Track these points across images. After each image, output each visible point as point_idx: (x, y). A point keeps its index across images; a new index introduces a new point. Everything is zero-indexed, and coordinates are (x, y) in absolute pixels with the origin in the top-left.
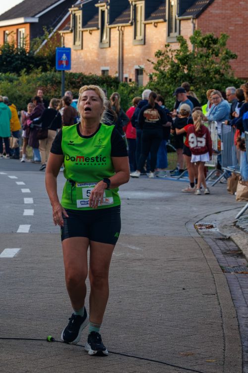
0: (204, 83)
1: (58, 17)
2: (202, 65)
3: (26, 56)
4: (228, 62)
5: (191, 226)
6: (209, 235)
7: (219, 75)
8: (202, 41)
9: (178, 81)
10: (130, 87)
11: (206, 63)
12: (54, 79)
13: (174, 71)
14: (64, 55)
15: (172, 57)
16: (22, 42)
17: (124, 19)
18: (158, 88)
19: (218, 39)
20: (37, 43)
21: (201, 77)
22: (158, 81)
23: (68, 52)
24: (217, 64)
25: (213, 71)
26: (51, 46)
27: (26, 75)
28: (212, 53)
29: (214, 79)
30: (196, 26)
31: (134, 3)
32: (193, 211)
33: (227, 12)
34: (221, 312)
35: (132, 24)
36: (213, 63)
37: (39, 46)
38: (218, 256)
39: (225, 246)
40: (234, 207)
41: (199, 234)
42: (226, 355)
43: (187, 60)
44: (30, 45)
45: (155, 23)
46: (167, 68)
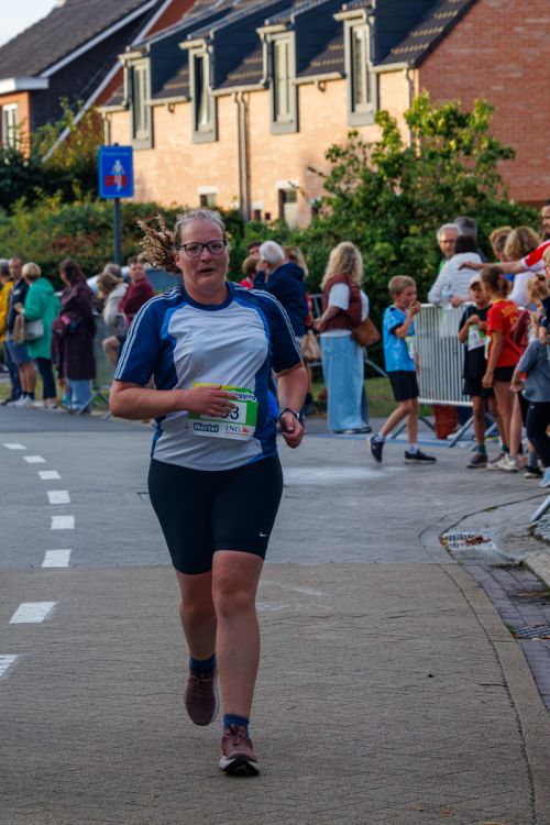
0: (440, 217)
1: (93, 74)
2: (434, 176)
3: (24, 169)
4: (495, 167)
5: (432, 541)
6: (474, 559)
7: (475, 196)
8: (433, 120)
9: (381, 215)
10: (270, 231)
11: (443, 170)
12: (91, 219)
13: (370, 193)
14: (118, 162)
15: (365, 159)
16: (11, 135)
17: (248, 75)
18: (336, 233)
19: (468, 115)
20: (46, 137)
21: (433, 203)
22: (334, 216)
23: (125, 155)
24: (470, 171)
25: (461, 189)
26: (79, 143)
27: (27, 212)
28: (458, 149)
29: (463, 208)
30: (416, 85)
31: (269, 38)
32: (434, 508)
33: (486, 50)
34: (518, 721)
35: (266, 86)
36: (458, 170)
37: (53, 144)
38: (499, 604)
39: (515, 582)
40: (528, 495)
41: (452, 556)
42: (537, 811)
43: (401, 166)
44: (31, 143)
45: (320, 82)
46: (355, 185)
